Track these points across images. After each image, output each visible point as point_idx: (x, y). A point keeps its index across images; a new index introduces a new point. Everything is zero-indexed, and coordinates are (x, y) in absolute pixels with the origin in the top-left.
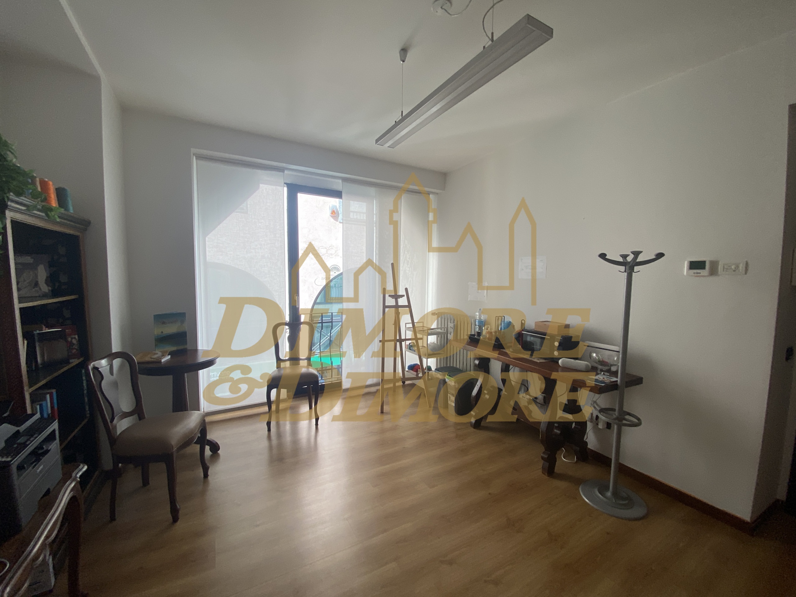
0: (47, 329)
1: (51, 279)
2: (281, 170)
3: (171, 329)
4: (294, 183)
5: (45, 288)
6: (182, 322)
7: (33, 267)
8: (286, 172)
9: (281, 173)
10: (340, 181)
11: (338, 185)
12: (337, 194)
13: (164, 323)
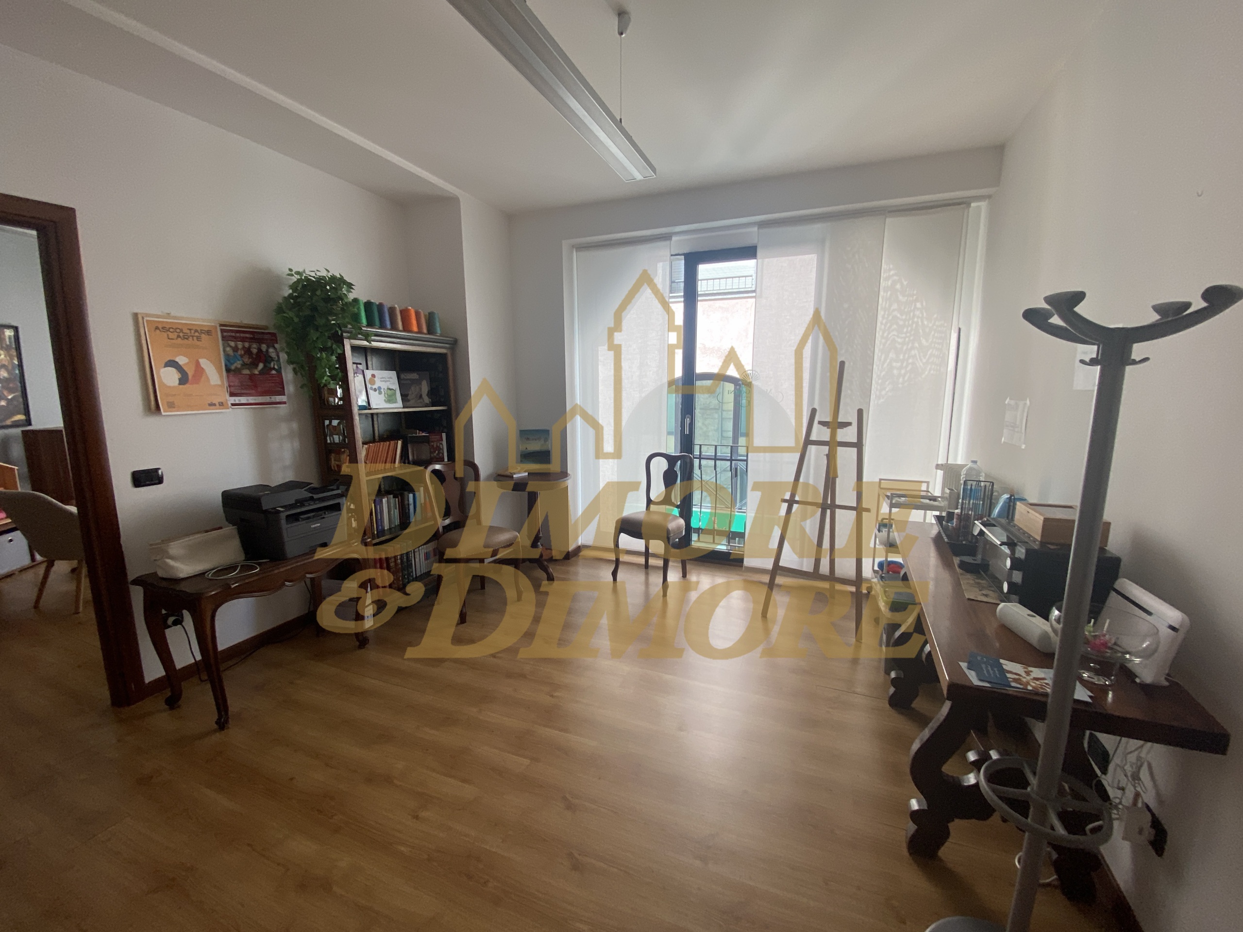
0: (421, 432)
1: (431, 393)
2: (667, 237)
3: (535, 446)
4: (693, 251)
5: (427, 400)
6: (546, 440)
7: (418, 382)
8: (674, 238)
9: (668, 242)
10: (755, 229)
11: (752, 236)
12: (749, 252)
13: (528, 439)
